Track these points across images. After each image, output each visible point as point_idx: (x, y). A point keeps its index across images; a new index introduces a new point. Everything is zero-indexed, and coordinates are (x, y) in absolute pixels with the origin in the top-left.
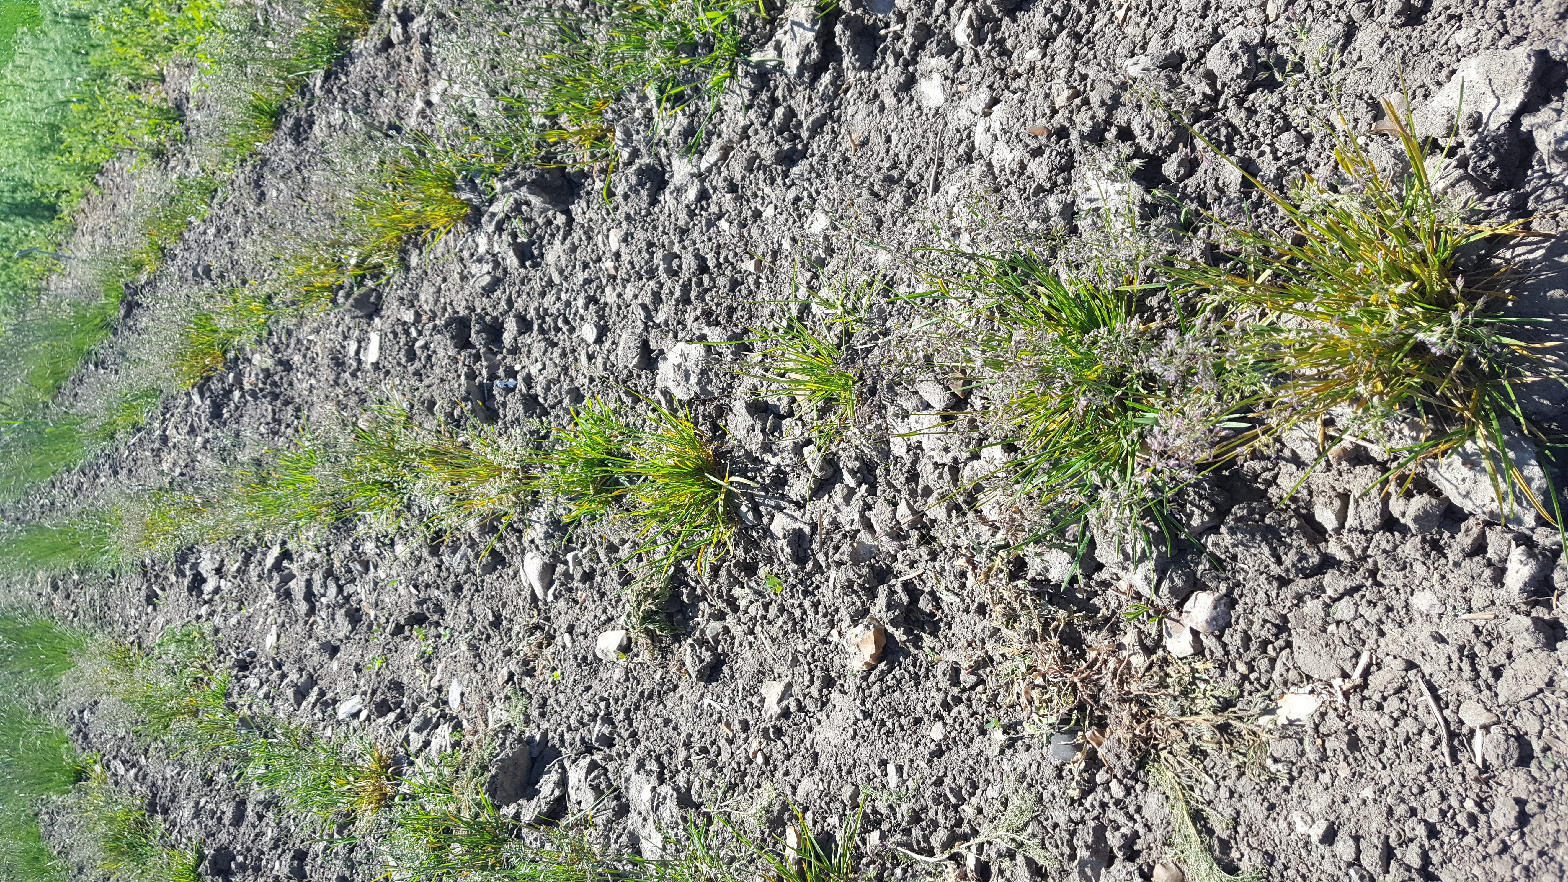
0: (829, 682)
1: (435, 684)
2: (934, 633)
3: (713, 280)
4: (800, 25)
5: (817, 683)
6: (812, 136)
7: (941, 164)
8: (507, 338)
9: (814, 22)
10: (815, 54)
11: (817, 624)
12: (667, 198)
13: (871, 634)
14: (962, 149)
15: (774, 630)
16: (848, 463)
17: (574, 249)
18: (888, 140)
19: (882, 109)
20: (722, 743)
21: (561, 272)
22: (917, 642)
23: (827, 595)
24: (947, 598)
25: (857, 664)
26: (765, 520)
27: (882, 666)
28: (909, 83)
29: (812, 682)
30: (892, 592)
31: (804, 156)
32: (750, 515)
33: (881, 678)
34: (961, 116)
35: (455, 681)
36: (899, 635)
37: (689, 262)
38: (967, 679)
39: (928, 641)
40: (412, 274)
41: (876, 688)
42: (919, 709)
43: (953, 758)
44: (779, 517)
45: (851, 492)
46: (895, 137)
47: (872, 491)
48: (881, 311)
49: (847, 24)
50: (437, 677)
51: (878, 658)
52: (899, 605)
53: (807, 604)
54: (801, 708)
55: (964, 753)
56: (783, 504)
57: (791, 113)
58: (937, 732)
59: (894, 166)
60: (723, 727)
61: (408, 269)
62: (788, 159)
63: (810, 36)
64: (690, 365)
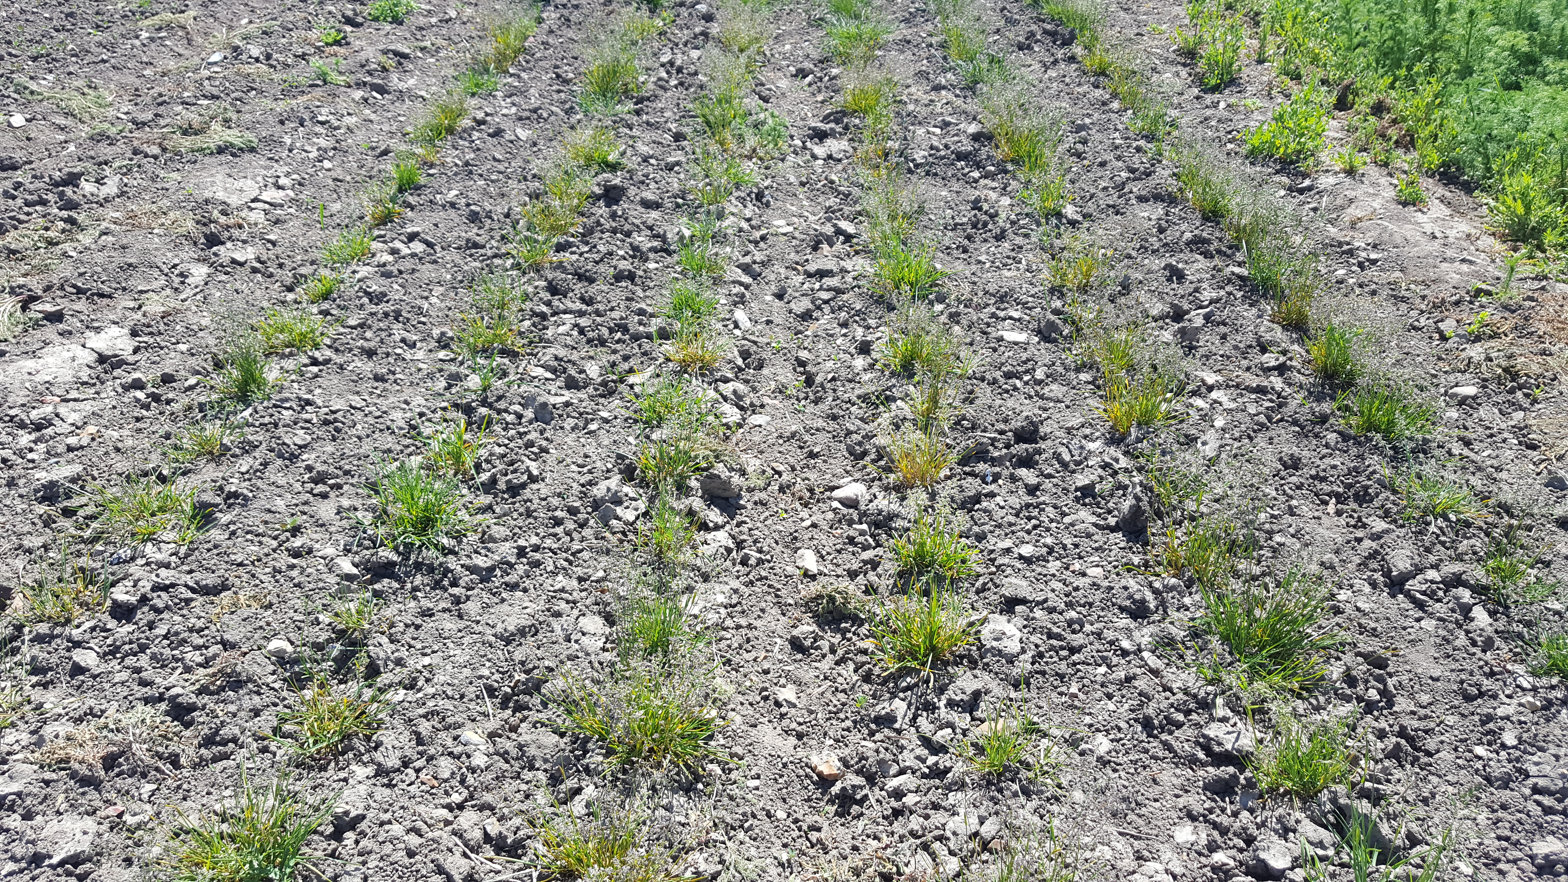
0: (800, 736)
1: (766, 400)
2: (837, 813)
3: (1065, 658)
4: (1237, 739)
5: (799, 729)
6: (1161, 742)
7: (1136, 838)
8: (1023, 472)
9: (1238, 751)
10: (1217, 749)
11: (835, 729)
12: (1124, 621)
13: (836, 772)
14: (1146, 854)
15: (828, 695)
16: (944, 761)
17: (1089, 536)
18: (1156, 800)
19: (1177, 796)
20: (754, 654)
21: (1072, 525)
22: (831, 802)
23: (854, 737)
24: (861, 824)
25: (815, 760)
26: (901, 695)
27: (815, 778)
28: (1193, 818)
29: (800, 724)
30: (861, 788)
31: (1149, 736)
32: (904, 684)
33: (807, 776)
34: (1167, 854)
35: (769, 418)
36: (836, 789)
37: (1078, 639)
38: (814, 836)
39: (831, 809)
40: (1072, 375)
41: (801, 772)
42: (792, 802)
43: (767, 825)
44: (903, 705)
45: (924, 761)
46: (1157, 805)
47: (924, 776)
48: (1042, 792)
49: (1234, 777)
50: (770, 401)
51: (820, 775)
52: (854, 792)
53: (848, 723)
54: (783, 716)
55: (772, 832)
56: (913, 708)
57: (1179, 725)
58: (781, 814)
59: (1137, 804)
60: (763, 654)
61: (1078, 370)
62: (1147, 724)
63: (1229, 747)
64: (1005, 642)
